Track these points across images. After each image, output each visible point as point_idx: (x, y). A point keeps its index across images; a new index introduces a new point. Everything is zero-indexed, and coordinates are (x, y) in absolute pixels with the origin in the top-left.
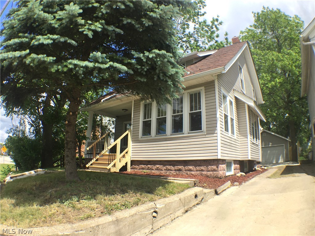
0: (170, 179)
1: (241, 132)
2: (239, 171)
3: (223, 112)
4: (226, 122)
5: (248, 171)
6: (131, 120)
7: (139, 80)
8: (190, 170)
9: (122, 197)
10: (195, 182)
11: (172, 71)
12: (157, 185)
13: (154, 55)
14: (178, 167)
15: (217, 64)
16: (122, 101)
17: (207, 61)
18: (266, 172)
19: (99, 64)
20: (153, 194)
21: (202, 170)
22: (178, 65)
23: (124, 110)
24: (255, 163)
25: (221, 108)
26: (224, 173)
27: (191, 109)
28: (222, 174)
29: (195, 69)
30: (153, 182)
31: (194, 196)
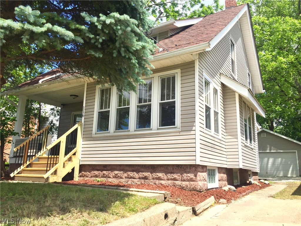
0: (132, 191)
1: (228, 131)
2: (226, 183)
3: (204, 103)
4: (208, 117)
5: (239, 184)
6: (82, 110)
7: (93, 55)
8: (159, 179)
9: (62, 220)
10: (165, 196)
11: (137, 45)
12: (113, 200)
13: (113, 21)
14: (143, 173)
15: (200, 38)
16: (69, 84)
17: (187, 33)
18: (268, 187)
19: (30, 26)
20: (107, 212)
21: (175, 179)
22: (147, 38)
23: (74, 97)
24: (249, 173)
25: (201, 98)
26: (204, 185)
27: (162, 98)
28: (202, 186)
29: (170, 45)
30: (108, 195)
31: (164, 215)
